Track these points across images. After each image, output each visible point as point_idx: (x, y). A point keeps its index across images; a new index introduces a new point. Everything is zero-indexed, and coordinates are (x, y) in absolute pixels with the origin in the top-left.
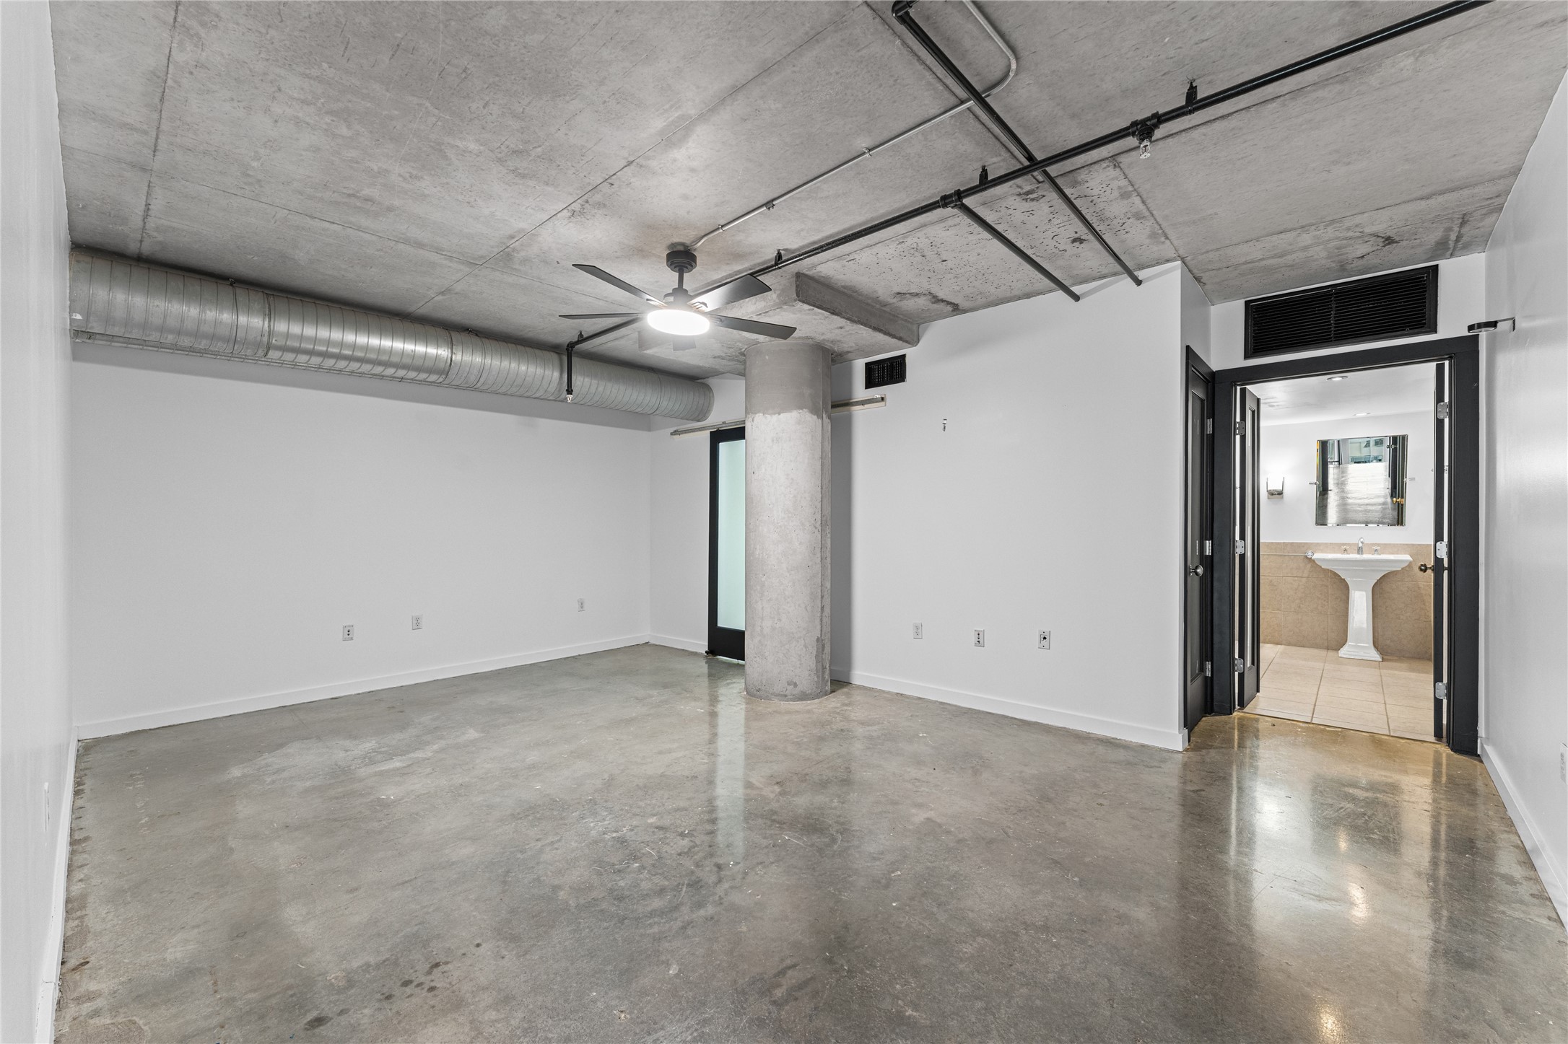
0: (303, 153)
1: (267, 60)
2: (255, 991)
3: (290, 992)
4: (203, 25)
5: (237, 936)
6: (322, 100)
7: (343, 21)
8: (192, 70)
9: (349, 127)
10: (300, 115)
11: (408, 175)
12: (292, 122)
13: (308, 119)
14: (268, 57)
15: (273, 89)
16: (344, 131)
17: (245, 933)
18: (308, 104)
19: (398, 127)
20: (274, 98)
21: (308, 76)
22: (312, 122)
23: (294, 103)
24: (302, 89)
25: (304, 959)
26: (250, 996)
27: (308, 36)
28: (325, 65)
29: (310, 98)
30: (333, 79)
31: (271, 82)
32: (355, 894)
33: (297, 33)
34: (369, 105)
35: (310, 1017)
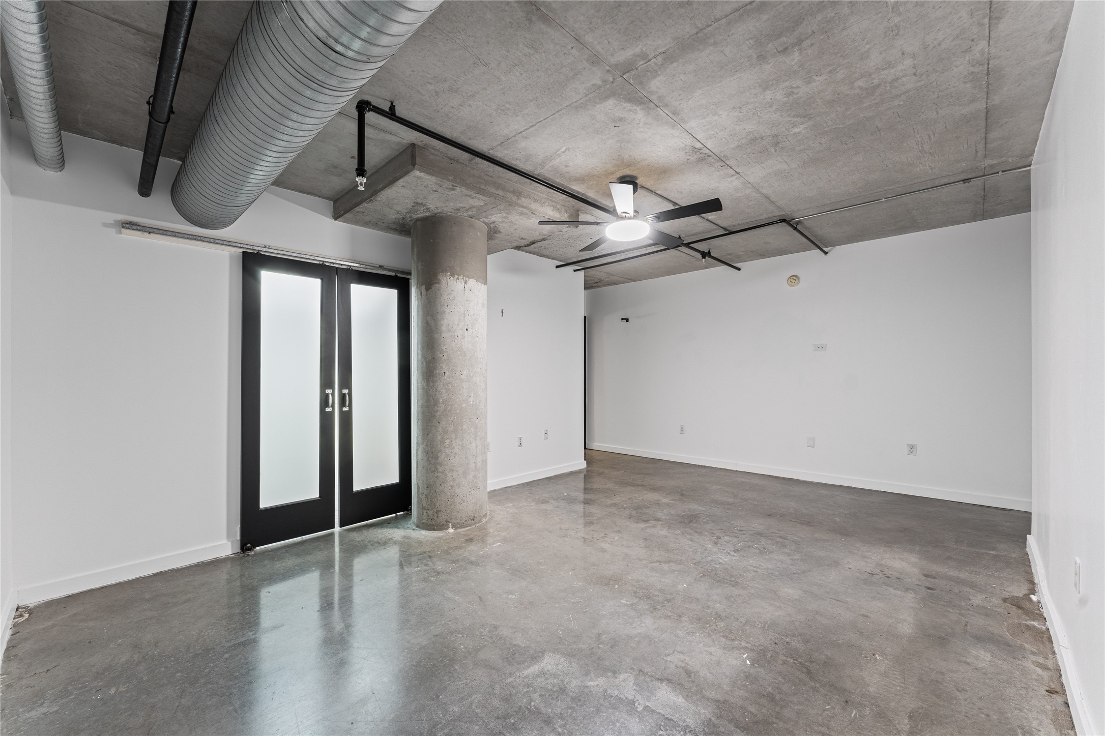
0: (868, 47)
1: (931, 83)
2: (948, 611)
3: (934, 601)
4: (972, 73)
5: (945, 639)
6: (888, 88)
7: (908, 121)
8: (973, 43)
9: (860, 87)
10: (892, 71)
11: (796, 92)
12: (893, 62)
13: (886, 72)
14: (931, 85)
15: (918, 72)
16: (860, 83)
17: (939, 637)
18: (894, 79)
19: (839, 108)
20: (914, 67)
21: (905, 93)
22: (882, 73)
23: (901, 74)
24: (903, 85)
25: (919, 607)
26: (952, 611)
27: (919, 107)
28: (901, 103)
29: (896, 84)
30: (893, 101)
31: (922, 75)
32: (867, 614)
33: (924, 104)
34: (864, 105)
35: (932, 591)
